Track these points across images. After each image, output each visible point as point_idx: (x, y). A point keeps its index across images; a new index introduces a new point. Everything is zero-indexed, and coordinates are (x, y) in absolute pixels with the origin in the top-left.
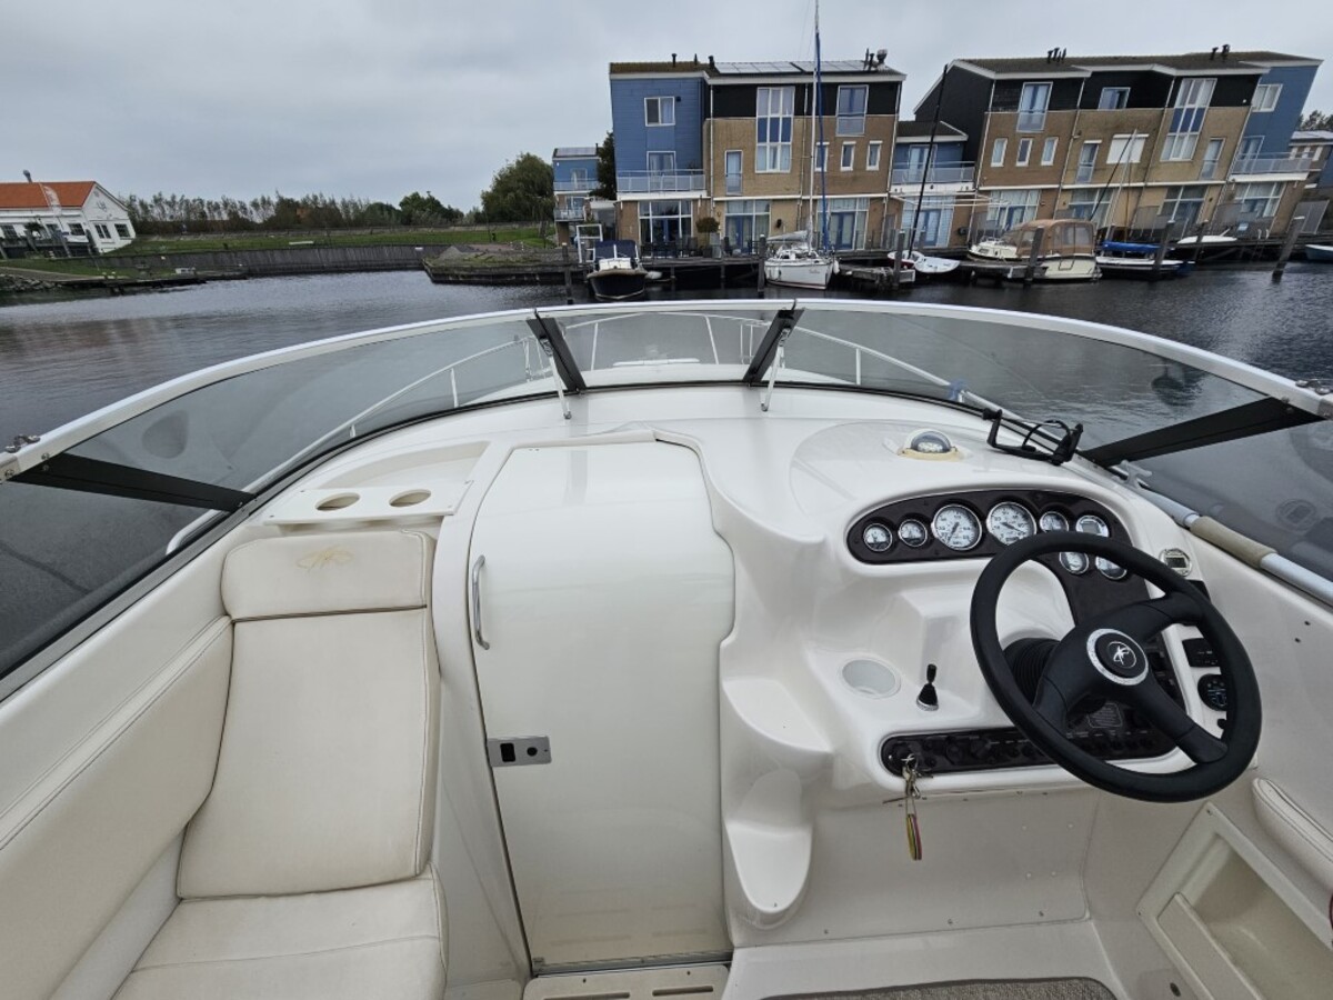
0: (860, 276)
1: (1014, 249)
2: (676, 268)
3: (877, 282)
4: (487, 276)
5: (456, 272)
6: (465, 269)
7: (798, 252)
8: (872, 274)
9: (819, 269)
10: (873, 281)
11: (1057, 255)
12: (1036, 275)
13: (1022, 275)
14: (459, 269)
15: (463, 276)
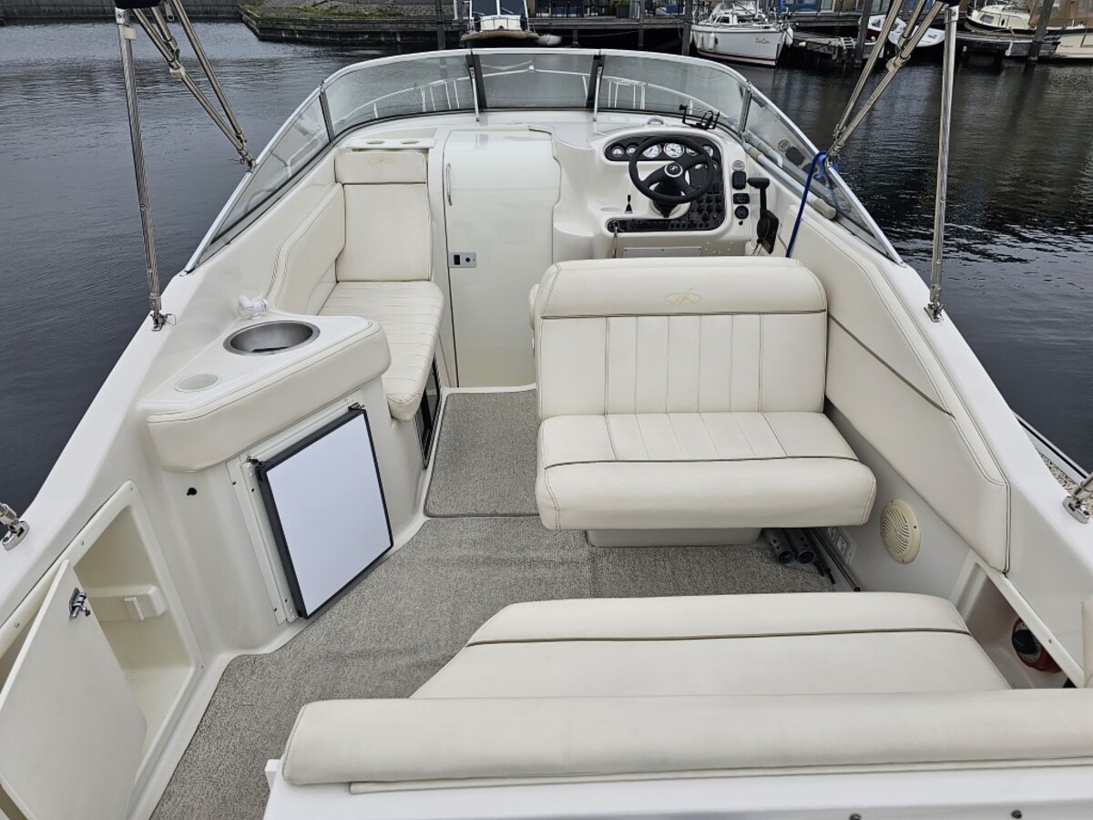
0: (814, 47)
1: (1027, 17)
2: (581, 32)
3: (834, 57)
4: (332, 34)
5: (292, 27)
6: (303, 23)
7: (743, 13)
8: (828, 46)
9: (768, 37)
10: (830, 56)
11: (1081, 27)
12: (1043, 52)
13: (1025, 53)
14: (294, 21)
15: (300, 32)
